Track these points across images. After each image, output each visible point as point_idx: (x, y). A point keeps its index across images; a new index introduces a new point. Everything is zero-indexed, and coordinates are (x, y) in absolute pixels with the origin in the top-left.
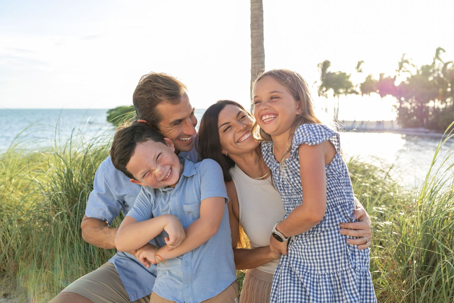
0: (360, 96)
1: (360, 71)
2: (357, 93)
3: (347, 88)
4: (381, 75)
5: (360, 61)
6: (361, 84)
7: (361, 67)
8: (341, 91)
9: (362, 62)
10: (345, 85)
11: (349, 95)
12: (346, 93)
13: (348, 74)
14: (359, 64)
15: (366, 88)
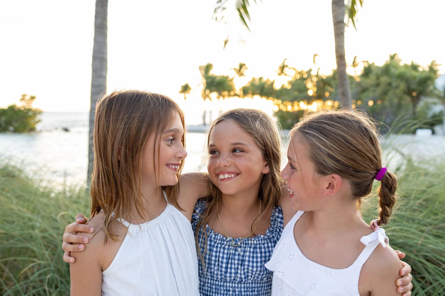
0: (241, 99)
2: (239, 96)
3: (230, 91)
4: (260, 79)
7: (242, 70)
8: (224, 93)
11: (232, 98)
12: (229, 95)
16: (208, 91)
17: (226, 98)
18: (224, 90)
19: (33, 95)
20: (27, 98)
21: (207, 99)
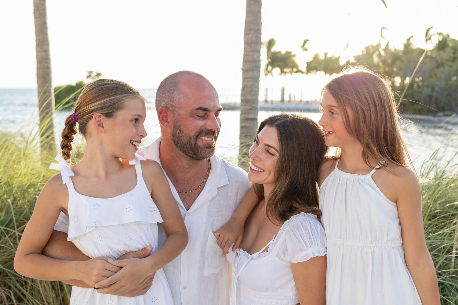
0: (305, 75)
1: (306, 50)
2: (302, 73)
3: (292, 67)
4: (326, 54)
5: (306, 39)
6: (307, 63)
7: (306, 46)
8: (286, 70)
10: (290, 65)
11: (294, 74)
12: (291, 72)
13: (293, 53)
14: (305, 42)
15: (311, 67)
16: (270, 68)
17: (288, 75)
18: (287, 66)
19: (99, 72)
20: (93, 75)
21: (269, 75)
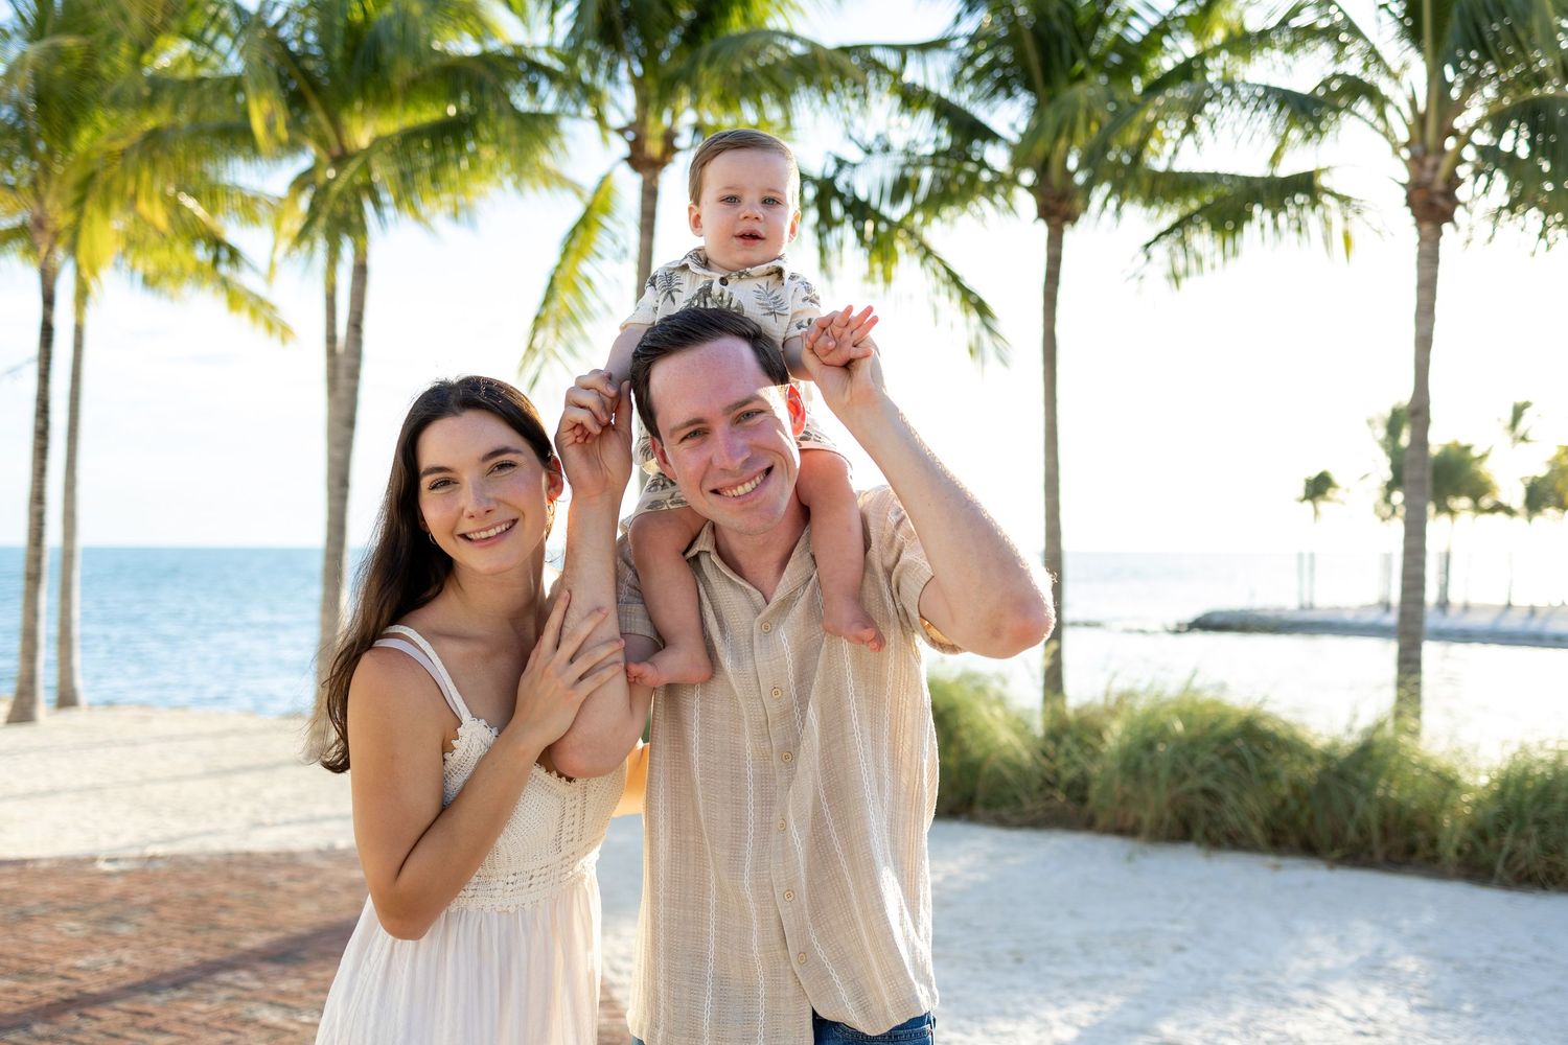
0: (1520, 521)
1: (1523, 439)
2: (1509, 511)
3: (1478, 495)
5: (1521, 400)
7: (1522, 427)
8: (1456, 503)
9: (1526, 405)
10: (1470, 486)
11: (1483, 517)
12: (1474, 510)
13: (1478, 451)
14: (1518, 412)
17: (1464, 519)
18: (1459, 492)
